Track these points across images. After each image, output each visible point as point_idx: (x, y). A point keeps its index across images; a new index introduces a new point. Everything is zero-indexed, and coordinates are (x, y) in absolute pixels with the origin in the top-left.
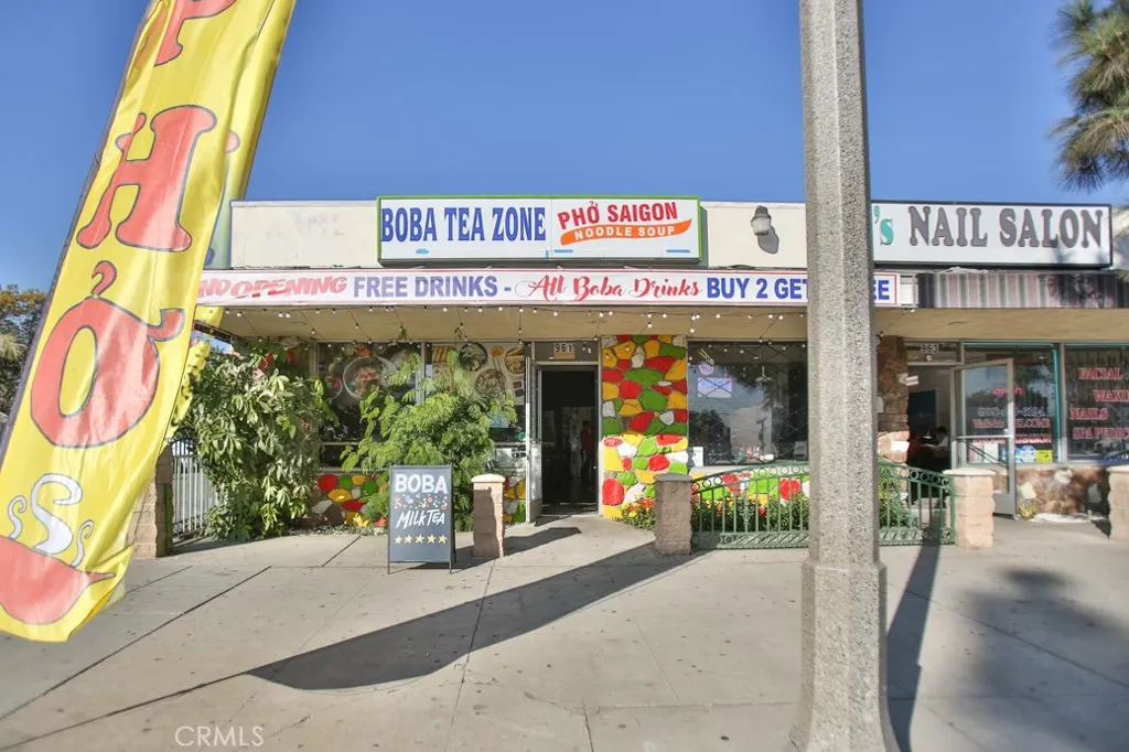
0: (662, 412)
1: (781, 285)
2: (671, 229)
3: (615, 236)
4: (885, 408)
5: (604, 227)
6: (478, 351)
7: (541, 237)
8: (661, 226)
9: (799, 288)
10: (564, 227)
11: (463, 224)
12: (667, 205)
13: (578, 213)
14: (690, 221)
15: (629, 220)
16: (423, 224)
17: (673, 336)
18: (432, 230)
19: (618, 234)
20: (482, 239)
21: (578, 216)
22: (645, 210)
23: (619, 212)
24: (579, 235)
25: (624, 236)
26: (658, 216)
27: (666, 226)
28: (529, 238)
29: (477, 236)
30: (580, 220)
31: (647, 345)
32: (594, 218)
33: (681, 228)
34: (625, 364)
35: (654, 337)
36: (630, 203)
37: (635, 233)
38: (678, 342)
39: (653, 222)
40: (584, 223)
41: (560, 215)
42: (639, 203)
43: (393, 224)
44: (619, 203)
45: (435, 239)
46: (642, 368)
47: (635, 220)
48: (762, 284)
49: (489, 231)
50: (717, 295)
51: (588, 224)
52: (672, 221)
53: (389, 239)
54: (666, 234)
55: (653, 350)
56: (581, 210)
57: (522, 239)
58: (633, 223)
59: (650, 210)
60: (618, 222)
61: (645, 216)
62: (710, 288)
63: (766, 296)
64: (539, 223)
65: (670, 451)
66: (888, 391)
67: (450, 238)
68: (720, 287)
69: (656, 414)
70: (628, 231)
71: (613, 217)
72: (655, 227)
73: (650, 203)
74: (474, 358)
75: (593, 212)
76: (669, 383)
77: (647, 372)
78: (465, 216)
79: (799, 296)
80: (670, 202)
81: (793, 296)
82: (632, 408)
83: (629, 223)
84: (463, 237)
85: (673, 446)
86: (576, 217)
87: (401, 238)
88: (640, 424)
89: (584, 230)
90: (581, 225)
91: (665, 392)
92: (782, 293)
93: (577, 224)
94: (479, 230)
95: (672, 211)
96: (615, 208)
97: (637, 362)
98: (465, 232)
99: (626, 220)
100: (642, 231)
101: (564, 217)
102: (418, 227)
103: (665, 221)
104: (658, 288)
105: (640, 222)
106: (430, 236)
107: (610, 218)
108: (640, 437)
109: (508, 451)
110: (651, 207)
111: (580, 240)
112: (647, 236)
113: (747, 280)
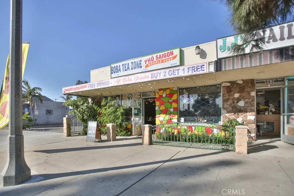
0: (170, 108)
1: (170, 72)
2: (172, 58)
3: (158, 63)
4: (245, 105)
5: (155, 61)
6: (131, 96)
7: (141, 67)
8: (169, 58)
9: (175, 72)
10: (146, 64)
11: (125, 67)
12: (171, 52)
13: (149, 59)
14: (177, 55)
15: (161, 58)
16: (118, 69)
17: (173, 88)
18: (120, 70)
19: (158, 62)
20: (129, 70)
21: (149, 60)
22: (165, 55)
23: (158, 57)
24: (149, 65)
25: (160, 63)
26: (168, 55)
27: (170, 58)
28: (138, 68)
29: (128, 69)
30: (149, 61)
31: (167, 91)
32: (152, 60)
33: (174, 58)
34: (161, 96)
35: (168, 88)
36: (161, 54)
37: (163, 62)
38: (174, 89)
39: (167, 57)
40: (150, 61)
41: (145, 61)
42: (163, 53)
43: (113, 70)
44: (158, 54)
45: (120, 72)
46: (165, 97)
47: (163, 58)
48: (165, 73)
49: (130, 68)
50: (153, 78)
51: (151, 61)
52: (172, 56)
53: (112, 73)
54: (171, 60)
55: (168, 92)
56: (150, 58)
57: (137, 68)
58: (162, 59)
59: (166, 55)
60: (158, 60)
61: (165, 56)
62: (151, 76)
63: (166, 76)
64: (140, 64)
65: (172, 119)
66: (246, 99)
67: (123, 71)
68: (154, 75)
69: (169, 109)
70: (161, 61)
71: (157, 59)
72: (168, 59)
73: (166, 52)
74: (130, 97)
75: (152, 58)
76: (172, 101)
77: (166, 98)
78: (126, 65)
79: (175, 74)
80: (171, 51)
81: (174, 75)
82: (163, 108)
83: (161, 59)
84: (125, 70)
85: (173, 118)
86: (148, 60)
87: (115, 73)
88: (165, 112)
89: (150, 63)
90: (150, 62)
91: (171, 103)
92: (170, 74)
93: (149, 62)
94: (128, 68)
95: (172, 53)
96: (158, 56)
97: (164, 95)
98: (126, 69)
99: (160, 58)
100: (164, 60)
101: (146, 61)
102: (117, 70)
103: (170, 56)
104: (139, 78)
105: (164, 58)
106: (120, 71)
107: (156, 59)
108: (165, 115)
109: (137, 119)
110: (166, 53)
111: (149, 66)
112: (165, 62)
113: (161, 72)
